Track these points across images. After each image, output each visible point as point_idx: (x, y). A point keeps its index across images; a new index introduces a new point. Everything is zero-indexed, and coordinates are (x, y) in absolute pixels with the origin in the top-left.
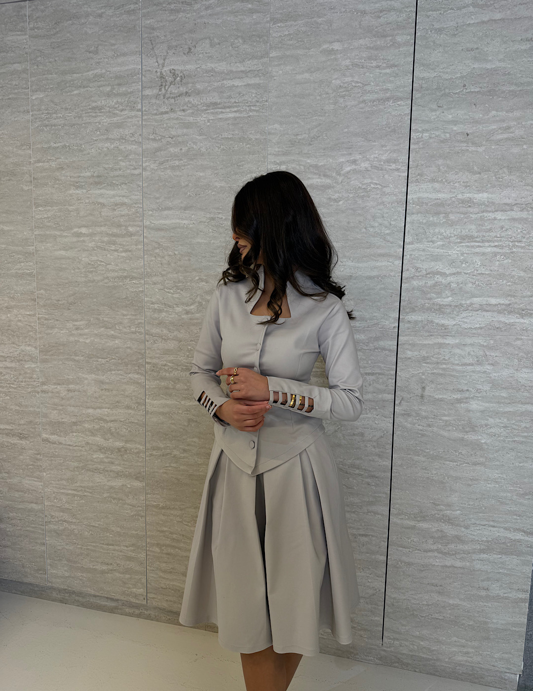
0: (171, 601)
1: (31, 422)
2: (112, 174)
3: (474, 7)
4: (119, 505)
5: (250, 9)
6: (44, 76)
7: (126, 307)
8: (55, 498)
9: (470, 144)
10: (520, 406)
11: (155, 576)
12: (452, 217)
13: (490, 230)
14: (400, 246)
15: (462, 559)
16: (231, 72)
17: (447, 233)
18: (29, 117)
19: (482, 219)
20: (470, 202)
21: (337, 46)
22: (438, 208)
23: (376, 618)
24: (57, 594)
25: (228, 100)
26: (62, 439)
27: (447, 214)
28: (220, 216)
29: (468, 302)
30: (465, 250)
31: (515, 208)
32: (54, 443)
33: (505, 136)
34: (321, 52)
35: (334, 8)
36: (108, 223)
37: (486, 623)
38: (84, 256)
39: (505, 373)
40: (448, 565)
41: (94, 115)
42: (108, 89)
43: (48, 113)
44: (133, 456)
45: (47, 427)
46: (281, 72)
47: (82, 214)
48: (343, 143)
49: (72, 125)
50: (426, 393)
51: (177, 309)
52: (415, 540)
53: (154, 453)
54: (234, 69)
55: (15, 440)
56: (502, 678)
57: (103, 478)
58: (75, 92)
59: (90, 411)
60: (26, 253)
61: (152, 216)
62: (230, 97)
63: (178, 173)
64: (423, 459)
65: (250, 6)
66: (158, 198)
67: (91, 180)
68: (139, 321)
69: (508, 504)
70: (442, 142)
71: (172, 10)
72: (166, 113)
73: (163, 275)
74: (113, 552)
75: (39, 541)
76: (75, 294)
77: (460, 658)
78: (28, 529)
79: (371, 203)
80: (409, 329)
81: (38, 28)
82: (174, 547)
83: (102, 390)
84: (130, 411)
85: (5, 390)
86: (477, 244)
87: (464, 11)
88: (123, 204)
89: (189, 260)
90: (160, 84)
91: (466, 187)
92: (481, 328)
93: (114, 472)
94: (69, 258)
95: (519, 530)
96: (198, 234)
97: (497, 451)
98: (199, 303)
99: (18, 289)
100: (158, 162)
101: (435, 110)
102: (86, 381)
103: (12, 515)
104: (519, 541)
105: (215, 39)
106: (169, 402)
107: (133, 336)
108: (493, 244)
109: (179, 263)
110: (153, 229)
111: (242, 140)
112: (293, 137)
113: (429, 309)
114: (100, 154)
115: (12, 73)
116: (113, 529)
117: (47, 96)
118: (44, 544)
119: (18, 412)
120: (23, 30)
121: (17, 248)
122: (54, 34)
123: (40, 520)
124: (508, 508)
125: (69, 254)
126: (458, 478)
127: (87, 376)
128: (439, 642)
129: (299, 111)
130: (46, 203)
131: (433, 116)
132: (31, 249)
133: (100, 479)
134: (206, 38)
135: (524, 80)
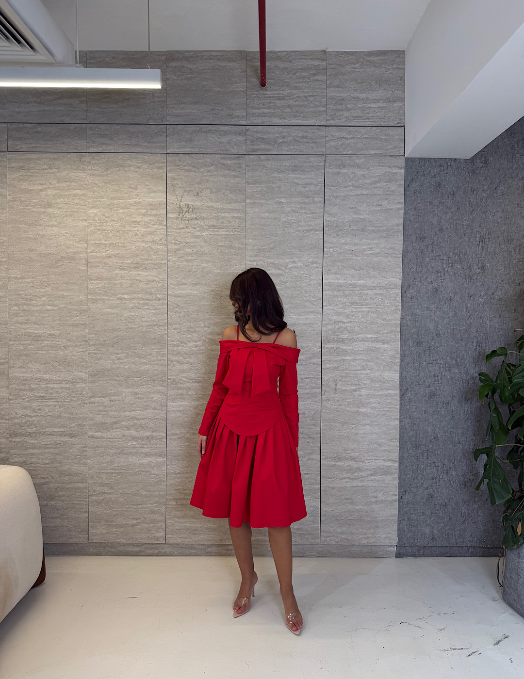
0: (183, 538)
1: (80, 425)
2: (146, 262)
3: (353, 187)
4: (147, 475)
6: (98, 200)
7: (154, 344)
8: (97, 477)
9: (354, 255)
10: (385, 391)
11: (172, 522)
12: (346, 292)
13: (366, 299)
14: (320, 307)
15: (362, 481)
16: (224, 208)
17: (344, 300)
18: (85, 223)
19: (361, 293)
20: (354, 285)
21: (283, 200)
22: (339, 287)
23: (316, 525)
24: (94, 549)
25: (222, 224)
26: (104, 435)
27: (343, 291)
28: (217, 289)
29: (356, 337)
30: (353, 310)
31: (377, 288)
32: (98, 438)
33: (371, 252)
34: (275, 203)
35: (281, 180)
36: (143, 292)
37: (376, 517)
38: (125, 312)
39: (377, 373)
40: (354, 485)
41: (134, 226)
42: (144, 211)
43: (100, 222)
44: (158, 441)
45: (93, 427)
46: (252, 211)
47: (124, 286)
48: (288, 252)
49: (118, 231)
50: (338, 387)
51: (189, 344)
52: (336, 473)
53: (173, 437)
55: (66, 439)
56: (387, 551)
57: (135, 458)
58: (120, 211)
59: (127, 413)
60: (81, 310)
61: (173, 288)
62: (223, 223)
63: (191, 264)
64: (338, 424)
65: (234, 173)
66: (176, 278)
67: (131, 265)
68: (163, 353)
69: (383, 446)
70: (340, 254)
71: (186, 170)
72: (184, 228)
73: (180, 324)
74: (141, 509)
75: (83, 510)
76: (117, 337)
77: (364, 542)
78: (74, 502)
79: (304, 284)
80: (327, 352)
81: (94, 170)
83: (136, 398)
84: (156, 411)
85: (60, 403)
86: (359, 307)
87: (348, 188)
88: (154, 281)
89: (198, 314)
90: (179, 211)
91: (352, 277)
92: (364, 350)
93: (143, 453)
94: (114, 314)
95: (389, 460)
96: (203, 299)
97: (376, 417)
98: (204, 340)
99: (74, 334)
100: (177, 257)
101: (335, 237)
102: (124, 394)
103: (61, 493)
104: (391, 466)
105: (214, 190)
106: (183, 403)
107: (159, 362)
108: (367, 307)
109: (191, 316)
110: (174, 296)
111: (230, 247)
112: (260, 247)
113: (337, 341)
114: (138, 250)
115: (74, 195)
116: (142, 493)
117: (100, 212)
118: (87, 512)
119: (69, 418)
120: (83, 170)
121: (74, 307)
122: (106, 175)
123: (85, 494)
124: (383, 448)
125: (114, 311)
126: (356, 434)
127: (125, 390)
128: (352, 534)
129: (263, 233)
130: (98, 278)
131: (334, 240)
132: (85, 307)
133: (133, 460)
134: (208, 188)
135: (378, 225)
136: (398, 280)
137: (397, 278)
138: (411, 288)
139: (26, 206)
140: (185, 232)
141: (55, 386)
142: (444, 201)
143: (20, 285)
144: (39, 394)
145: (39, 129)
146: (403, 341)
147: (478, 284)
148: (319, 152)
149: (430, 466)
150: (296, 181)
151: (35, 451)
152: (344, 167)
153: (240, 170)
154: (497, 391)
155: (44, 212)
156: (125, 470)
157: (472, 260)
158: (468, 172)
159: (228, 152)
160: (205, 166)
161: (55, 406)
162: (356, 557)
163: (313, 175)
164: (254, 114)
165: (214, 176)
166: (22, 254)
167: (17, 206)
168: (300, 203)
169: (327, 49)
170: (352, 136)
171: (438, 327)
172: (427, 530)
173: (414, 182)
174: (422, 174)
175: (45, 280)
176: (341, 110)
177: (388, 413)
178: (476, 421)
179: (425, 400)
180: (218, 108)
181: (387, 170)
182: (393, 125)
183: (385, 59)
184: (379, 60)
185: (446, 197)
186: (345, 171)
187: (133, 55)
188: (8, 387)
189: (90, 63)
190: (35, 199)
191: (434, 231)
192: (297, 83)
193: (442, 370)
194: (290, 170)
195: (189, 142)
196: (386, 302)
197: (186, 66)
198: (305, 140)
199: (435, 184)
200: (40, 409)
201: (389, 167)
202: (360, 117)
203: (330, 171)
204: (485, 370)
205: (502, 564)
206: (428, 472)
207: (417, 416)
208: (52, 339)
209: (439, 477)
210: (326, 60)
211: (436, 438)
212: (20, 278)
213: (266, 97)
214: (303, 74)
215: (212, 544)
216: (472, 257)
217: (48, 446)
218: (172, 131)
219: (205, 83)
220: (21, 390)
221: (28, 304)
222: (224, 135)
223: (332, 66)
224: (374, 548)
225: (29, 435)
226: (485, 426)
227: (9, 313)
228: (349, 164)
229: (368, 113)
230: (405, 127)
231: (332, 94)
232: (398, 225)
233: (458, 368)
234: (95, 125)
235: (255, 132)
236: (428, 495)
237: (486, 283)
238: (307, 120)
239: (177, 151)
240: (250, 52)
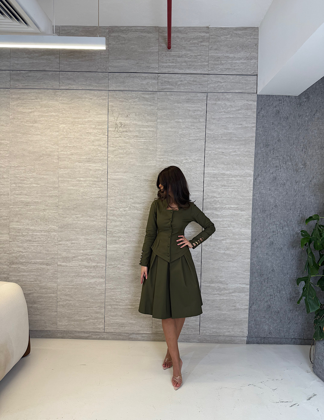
0: (115, 329)
1: (53, 258)
2: (95, 158)
3: (224, 112)
4: (94, 290)
5: (150, 104)
6: (66, 119)
7: (99, 209)
8: (63, 290)
9: (224, 156)
10: (242, 240)
11: (108, 319)
12: (219, 179)
13: (231, 183)
14: (202, 188)
15: (226, 296)
16: (143, 125)
17: (217, 184)
18: (57, 133)
19: (228, 179)
20: (224, 174)
21: (180, 120)
22: (214, 176)
23: (197, 323)
24: (60, 335)
25: (142, 135)
26: (68, 264)
27: (217, 178)
28: (138, 175)
29: (225, 207)
30: (223, 189)
31: (238, 176)
32: (64, 266)
33: (235, 154)
34: (175, 122)
35: (180, 108)
36: (92, 177)
37: (235, 319)
38: (81, 189)
39: (237, 230)
40: (221, 298)
41: (87, 135)
42: (94, 126)
43: (67, 133)
44: (101, 269)
45: (60, 260)
46: (161, 127)
47: (81, 173)
48: (183, 153)
49: (78, 139)
51: (121, 209)
52: (210, 291)
53: (110, 267)
54: (144, 125)
55: (44, 266)
56: (241, 340)
57: (86, 279)
58: (79, 126)
59: (82, 251)
60: (54, 187)
61: (111, 174)
62: (142, 134)
63: (122, 159)
64: (212, 261)
65: (150, 103)
66: (113, 168)
67: (86, 160)
68: (105, 214)
69: (240, 275)
70: (215, 154)
71: (120, 101)
72: (118, 137)
73: (115, 197)
74: (90, 311)
75: (53, 311)
76: (77, 204)
77: (227, 334)
78: (49, 305)
79: (193, 173)
81: (64, 100)
82: (117, 305)
83: (87, 242)
84: (99, 250)
85: (41, 244)
86: (227, 188)
87: (221, 113)
88: (100, 170)
89: (126, 191)
90: (115, 127)
91: (223, 169)
92: (229, 215)
93: (91, 276)
94: (74, 190)
95: (243, 284)
96: (129, 182)
97: (236, 257)
98: (130, 207)
99: (50, 202)
100: (114, 155)
101: (213, 144)
103: (40, 300)
104: (244, 287)
105: (137, 113)
106: (116, 246)
107: (102, 220)
109: (122, 192)
110: (111, 179)
111: (147, 149)
112: (165, 150)
113: (212, 209)
114: (90, 150)
115: (51, 116)
116: (90, 301)
117: (67, 126)
118: (56, 312)
119: (46, 254)
120: (57, 100)
121: (50, 185)
122: (71, 103)
123: (55, 301)
124: (240, 276)
125: (75, 188)
126: (223, 267)
127: (81, 237)
128: (219, 329)
129: (168, 141)
130: (65, 168)
131: (212, 146)
132: (57, 186)
133: (85, 280)
134: (134, 112)
135: (240, 136)
136: (251, 171)
137: (251, 170)
138: (259, 176)
139: (21, 122)
140: (119, 140)
141: (38, 234)
142: (281, 122)
143: (17, 171)
144: (28, 239)
145: (30, 74)
146: (254, 210)
147: (302, 175)
148: (203, 90)
149: (269, 288)
150: (188, 108)
151: (25, 274)
152: (219, 100)
153: (154, 101)
154: (312, 242)
155: (32, 126)
156: (80, 286)
157: (298, 160)
158: (297, 104)
159: (147, 90)
160: (132, 98)
161: (38, 246)
162: (222, 343)
163: (200, 105)
164: (163, 66)
165: (138, 104)
166: (18, 152)
167: (15, 122)
168: (191, 122)
169: (210, 26)
170: (224, 81)
171: (276, 201)
172: (266, 328)
173: (262, 110)
174: (268, 105)
175: (33, 168)
176: (218, 64)
177: (243, 255)
178: (298, 260)
179: (267, 246)
180: (140, 62)
181: (246, 102)
182: (250, 74)
183: (246, 33)
184: (243, 33)
185: (282, 120)
186: (220, 103)
187: (89, 29)
188: (9, 234)
189: (62, 33)
190: (26, 118)
191: (274, 141)
192: (190, 47)
193: (278, 228)
194: (185, 102)
195: (122, 83)
196: (244, 185)
197: (121, 36)
198: (195, 83)
199: (276, 112)
200: (28, 248)
201: (247, 100)
202: (230, 69)
203: (210, 102)
204: (305, 228)
205: (313, 349)
206: (268, 291)
207: (262, 257)
208: (36, 205)
209: (275, 294)
210: (209, 33)
211: (273, 270)
212: (17, 167)
213: (171, 56)
214: (194, 41)
215: (133, 333)
216: (298, 158)
217: (33, 271)
218: (112, 76)
219: (133, 47)
220: (17, 236)
221: (21, 183)
222: (144, 79)
223: (213, 37)
224: (233, 338)
225: (22, 263)
226: (304, 264)
227: (10, 188)
228: (222, 98)
229: (235, 66)
230: (258, 75)
231: (212, 54)
232: (252, 137)
233: (288, 227)
234: (65, 72)
235: (163, 77)
236: (268, 306)
237: (307, 174)
238: (196, 71)
239: (115, 89)
240: (161, 27)
